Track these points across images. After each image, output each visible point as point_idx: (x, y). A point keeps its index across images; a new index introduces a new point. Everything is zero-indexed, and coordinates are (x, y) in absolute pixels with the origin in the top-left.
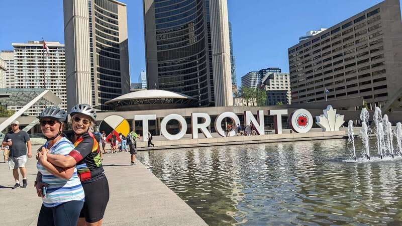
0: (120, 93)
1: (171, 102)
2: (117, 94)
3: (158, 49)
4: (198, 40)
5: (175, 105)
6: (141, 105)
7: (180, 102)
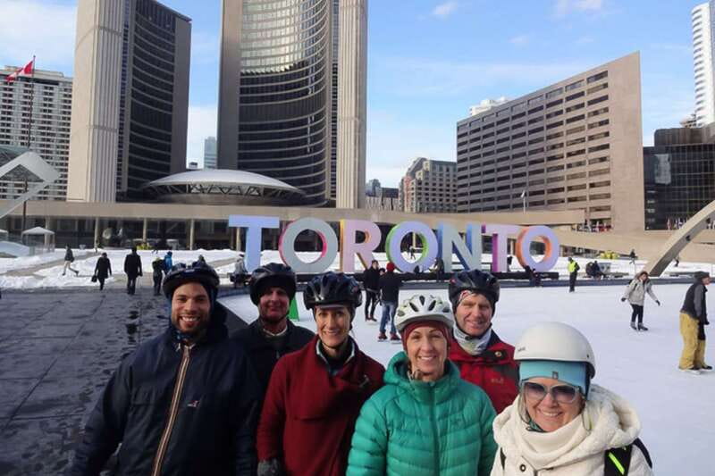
0: (167, 171)
1: (260, 195)
2: (160, 172)
3: (242, 100)
4: (316, 91)
5: (266, 199)
6: (206, 195)
7: (274, 196)
